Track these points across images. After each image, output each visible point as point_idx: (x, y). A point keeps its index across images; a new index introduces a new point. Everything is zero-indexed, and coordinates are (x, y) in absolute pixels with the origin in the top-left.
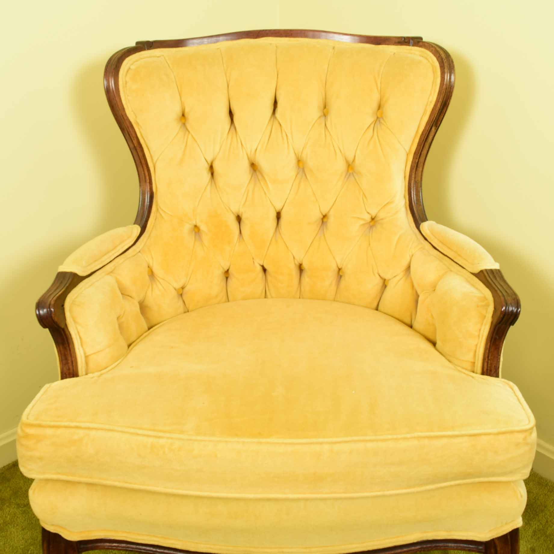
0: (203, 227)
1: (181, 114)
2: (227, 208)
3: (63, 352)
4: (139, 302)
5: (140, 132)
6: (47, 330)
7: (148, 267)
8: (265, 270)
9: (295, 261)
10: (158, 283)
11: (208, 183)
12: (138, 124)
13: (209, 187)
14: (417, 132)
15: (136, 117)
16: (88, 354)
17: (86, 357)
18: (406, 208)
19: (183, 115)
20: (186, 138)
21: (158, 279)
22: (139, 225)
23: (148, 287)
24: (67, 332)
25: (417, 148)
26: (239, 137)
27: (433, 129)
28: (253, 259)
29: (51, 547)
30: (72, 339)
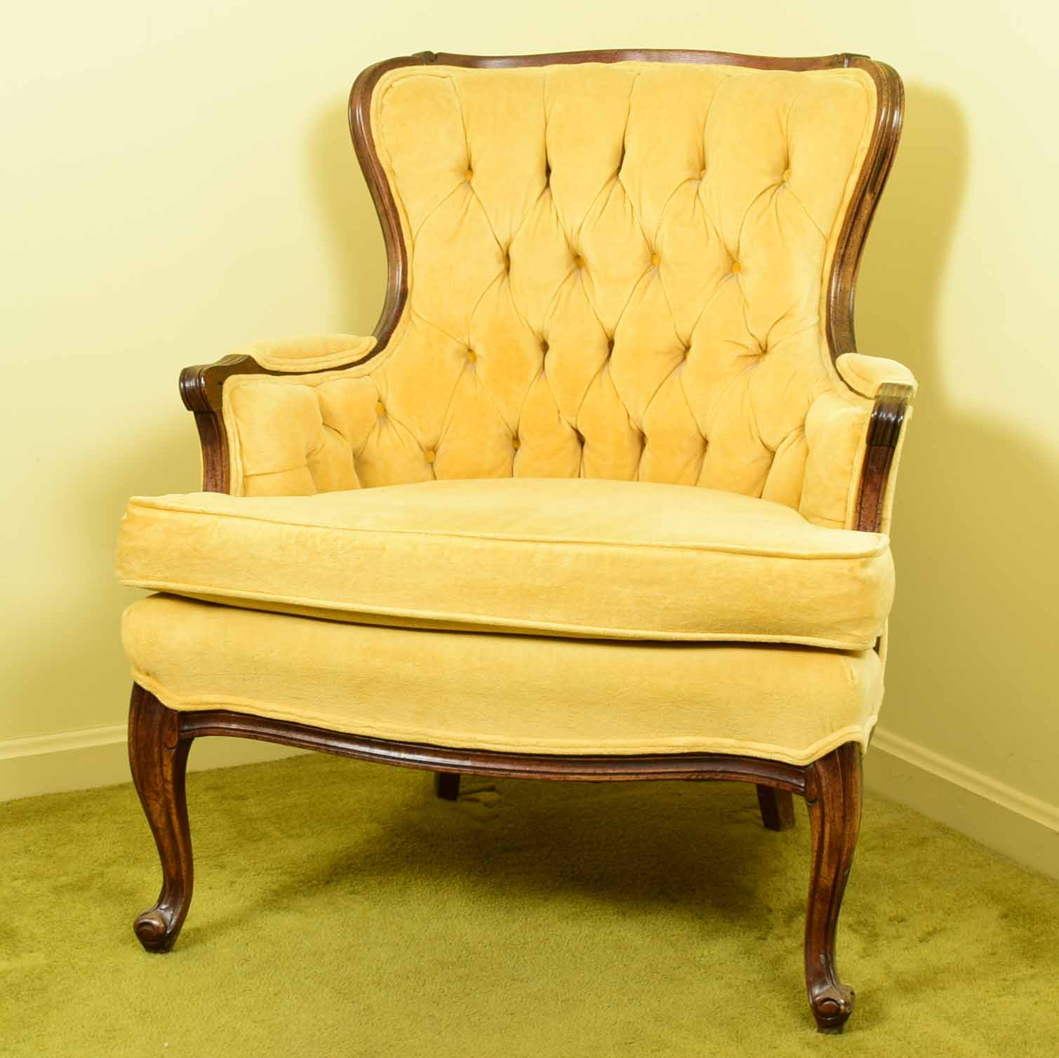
0: (479, 350)
1: (466, 167)
2: (524, 322)
3: (210, 458)
4: (353, 450)
5: (396, 186)
6: (192, 413)
7: (379, 401)
8: (581, 441)
9: (631, 420)
10: (391, 428)
11: (498, 277)
12: (393, 172)
13: (497, 284)
14: (841, 203)
15: (391, 160)
16: (248, 473)
17: (245, 477)
18: (820, 332)
19: (470, 168)
20: (467, 201)
21: (392, 420)
22: (377, 338)
23: (373, 427)
24: (221, 424)
25: (842, 230)
26: (555, 207)
27: (868, 197)
28: (559, 412)
29: (141, 717)
30: (227, 439)
